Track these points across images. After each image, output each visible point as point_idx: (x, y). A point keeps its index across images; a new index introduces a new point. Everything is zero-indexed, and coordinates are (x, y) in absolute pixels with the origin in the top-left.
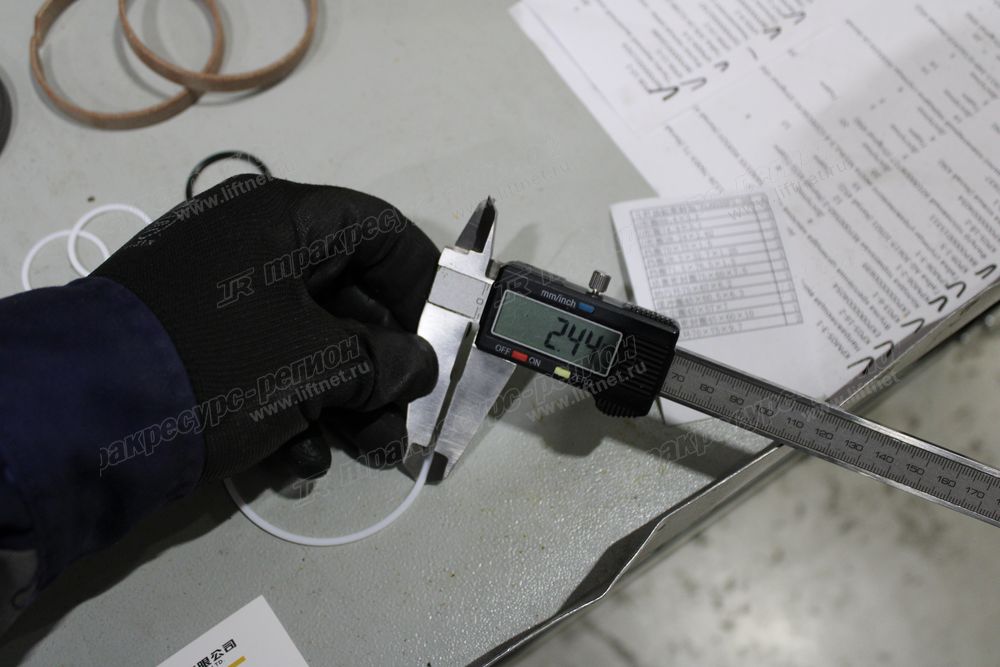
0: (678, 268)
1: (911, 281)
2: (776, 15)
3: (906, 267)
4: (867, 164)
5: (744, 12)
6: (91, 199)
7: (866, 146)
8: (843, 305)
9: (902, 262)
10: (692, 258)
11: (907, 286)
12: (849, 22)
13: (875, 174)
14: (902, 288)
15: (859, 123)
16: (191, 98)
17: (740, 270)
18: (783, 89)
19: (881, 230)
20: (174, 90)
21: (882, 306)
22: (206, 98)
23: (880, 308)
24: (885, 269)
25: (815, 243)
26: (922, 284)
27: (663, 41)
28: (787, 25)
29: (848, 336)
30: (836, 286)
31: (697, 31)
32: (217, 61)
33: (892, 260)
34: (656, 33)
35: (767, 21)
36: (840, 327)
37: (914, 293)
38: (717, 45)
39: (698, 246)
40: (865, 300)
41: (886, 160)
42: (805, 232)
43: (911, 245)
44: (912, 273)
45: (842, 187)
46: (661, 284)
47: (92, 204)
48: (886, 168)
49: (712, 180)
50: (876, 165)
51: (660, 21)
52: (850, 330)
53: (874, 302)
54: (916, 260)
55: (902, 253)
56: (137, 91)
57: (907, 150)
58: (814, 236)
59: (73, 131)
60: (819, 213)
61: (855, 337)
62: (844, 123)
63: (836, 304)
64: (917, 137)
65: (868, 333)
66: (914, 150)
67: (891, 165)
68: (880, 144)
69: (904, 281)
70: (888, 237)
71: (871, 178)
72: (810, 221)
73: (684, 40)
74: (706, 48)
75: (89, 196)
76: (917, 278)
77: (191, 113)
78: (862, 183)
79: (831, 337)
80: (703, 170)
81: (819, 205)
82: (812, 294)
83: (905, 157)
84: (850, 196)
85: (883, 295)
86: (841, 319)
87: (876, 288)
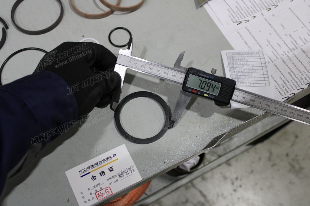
0: (238, 69)
1: (301, 78)
2: (270, 5)
3: (300, 74)
4: (292, 46)
5: (261, 3)
6: (83, 36)
7: (292, 42)
8: (282, 82)
9: (299, 73)
10: (242, 66)
11: (300, 79)
12: (289, 8)
13: (294, 49)
14: (299, 79)
15: (290, 35)
16: (111, 12)
17: (254, 71)
18: (270, 25)
19: (294, 64)
20: (107, 10)
21: (293, 84)
22: (115, 13)
23: (292, 84)
24: (295, 74)
25: (276, 66)
26: (304, 79)
27: (238, 9)
28: (272, 8)
29: (283, 91)
30: (280, 77)
31: (248, 7)
32: (119, 3)
33: (296, 72)
34: (237, 7)
35: (267, 6)
36: (281, 88)
37: (302, 81)
38: (253, 12)
39: (244, 63)
40: (288, 82)
41: (297, 46)
42: (273, 63)
43: (302, 69)
44: (301, 76)
45: (284, 52)
46: (233, 72)
47: (84, 37)
48: (297, 48)
49: (249, 47)
50: (294, 47)
51: (238, 4)
52: (284, 89)
53: (290, 82)
54: (303, 73)
55: (299, 71)
56: (97, 9)
57: (303, 44)
58: (276, 64)
59: (79, 18)
60: (278, 58)
61: (285, 91)
62: (286, 35)
63: (280, 82)
64: (306, 40)
65: (288, 90)
66: (305, 44)
67: (298, 47)
68: (296, 41)
69: (299, 78)
70: (296, 66)
71: (292, 50)
72: (275, 60)
73: (244, 9)
74: (250, 12)
75: (83, 35)
76: (303, 77)
77: (111, 16)
78: (290, 51)
79: (278, 90)
80: (247, 44)
81: (278, 56)
82: (274, 79)
83: (302, 45)
84: (286, 54)
85: (293, 81)
86: (281, 86)
87: (291, 79)
